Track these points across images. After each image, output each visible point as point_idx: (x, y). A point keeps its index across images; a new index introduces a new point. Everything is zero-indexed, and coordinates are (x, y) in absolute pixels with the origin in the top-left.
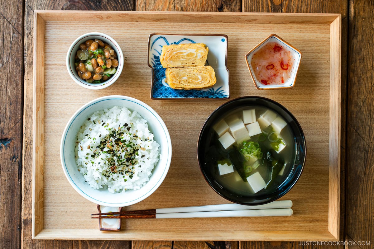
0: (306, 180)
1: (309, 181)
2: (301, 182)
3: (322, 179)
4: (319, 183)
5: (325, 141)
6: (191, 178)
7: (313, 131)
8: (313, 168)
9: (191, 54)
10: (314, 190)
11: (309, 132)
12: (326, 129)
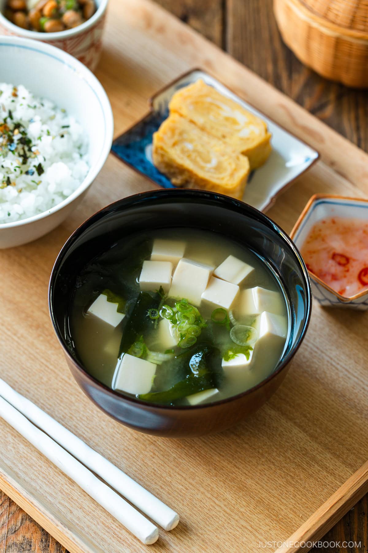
0: (239, 511)
1: (243, 515)
2: (225, 505)
3: (271, 532)
4: (257, 534)
5: (339, 476)
6: (41, 338)
7: (330, 442)
8: (272, 499)
9: (234, 122)
10: (238, 538)
11: (323, 437)
12: (360, 458)
